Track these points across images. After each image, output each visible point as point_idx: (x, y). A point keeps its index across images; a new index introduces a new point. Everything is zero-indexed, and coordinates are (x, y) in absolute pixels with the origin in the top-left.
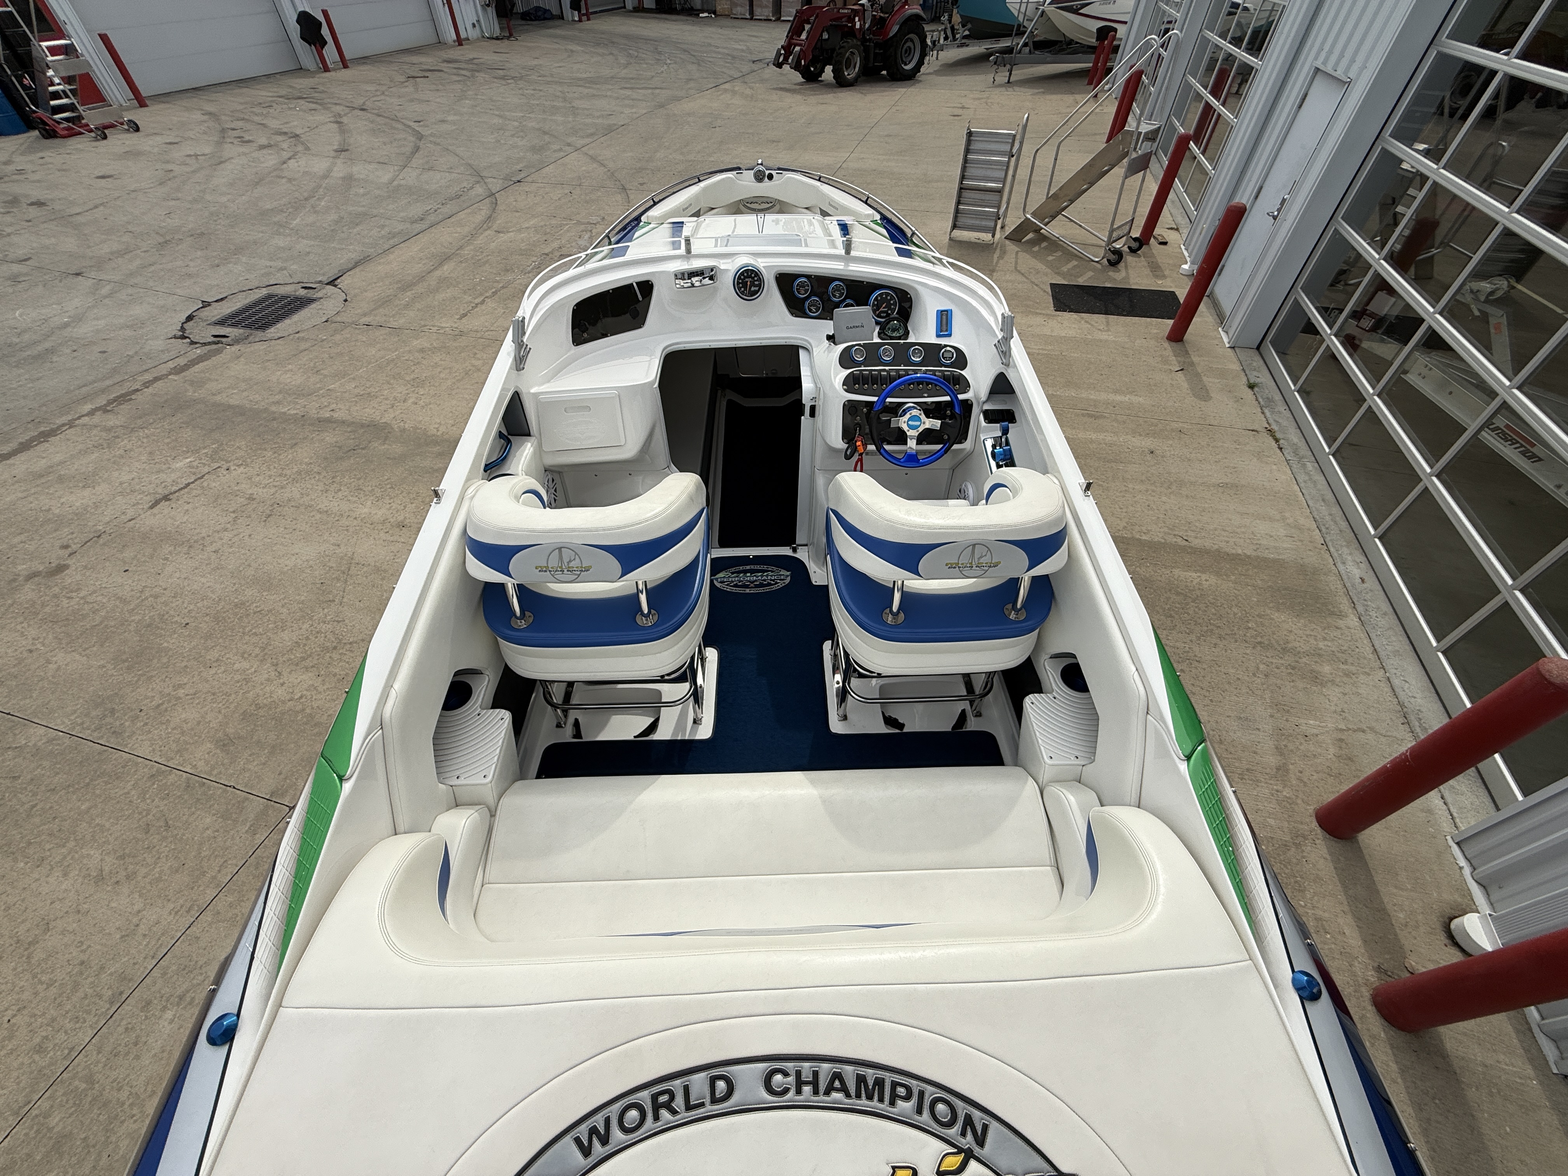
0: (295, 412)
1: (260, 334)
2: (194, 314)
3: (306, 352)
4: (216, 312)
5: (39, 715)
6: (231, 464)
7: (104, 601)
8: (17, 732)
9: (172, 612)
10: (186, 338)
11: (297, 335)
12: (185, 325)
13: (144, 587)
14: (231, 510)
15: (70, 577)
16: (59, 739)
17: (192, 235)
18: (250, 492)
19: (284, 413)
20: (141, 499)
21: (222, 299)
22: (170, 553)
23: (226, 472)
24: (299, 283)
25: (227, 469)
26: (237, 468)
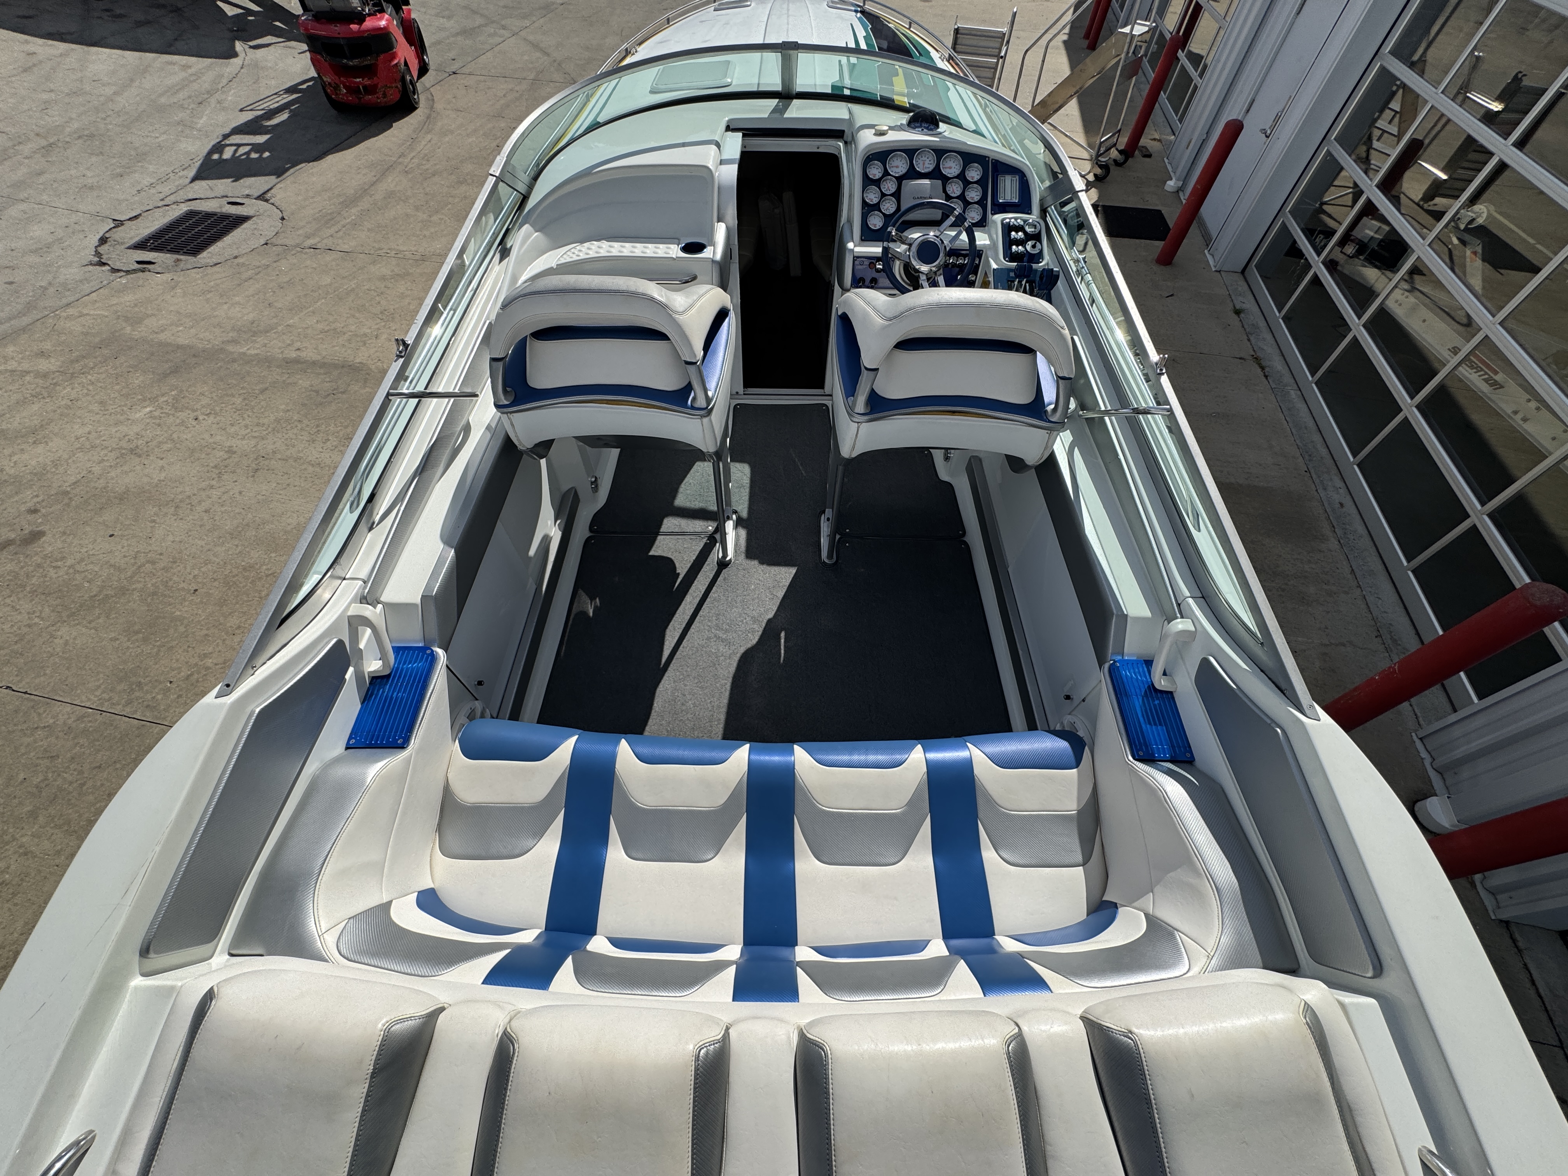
0: (256, 352)
1: (191, 259)
2: (107, 235)
3: (251, 281)
4: (132, 233)
5: (60, 692)
6: (199, 413)
7: (96, 569)
8: (41, 711)
9: (175, 578)
10: (104, 264)
11: (236, 261)
12: (100, 249)
13: (138, 552)
14: (212, 465)
15: (50, 544)
16: (88, 716)
17: (80, 137)
18: (228, 444)
19: (244, 354)
20: (106, 455)
21: (136, 217)
22: (156, 514)
23: (194, 423)
24: (223, 197)
25: (196, 419)
26: (206, 417)
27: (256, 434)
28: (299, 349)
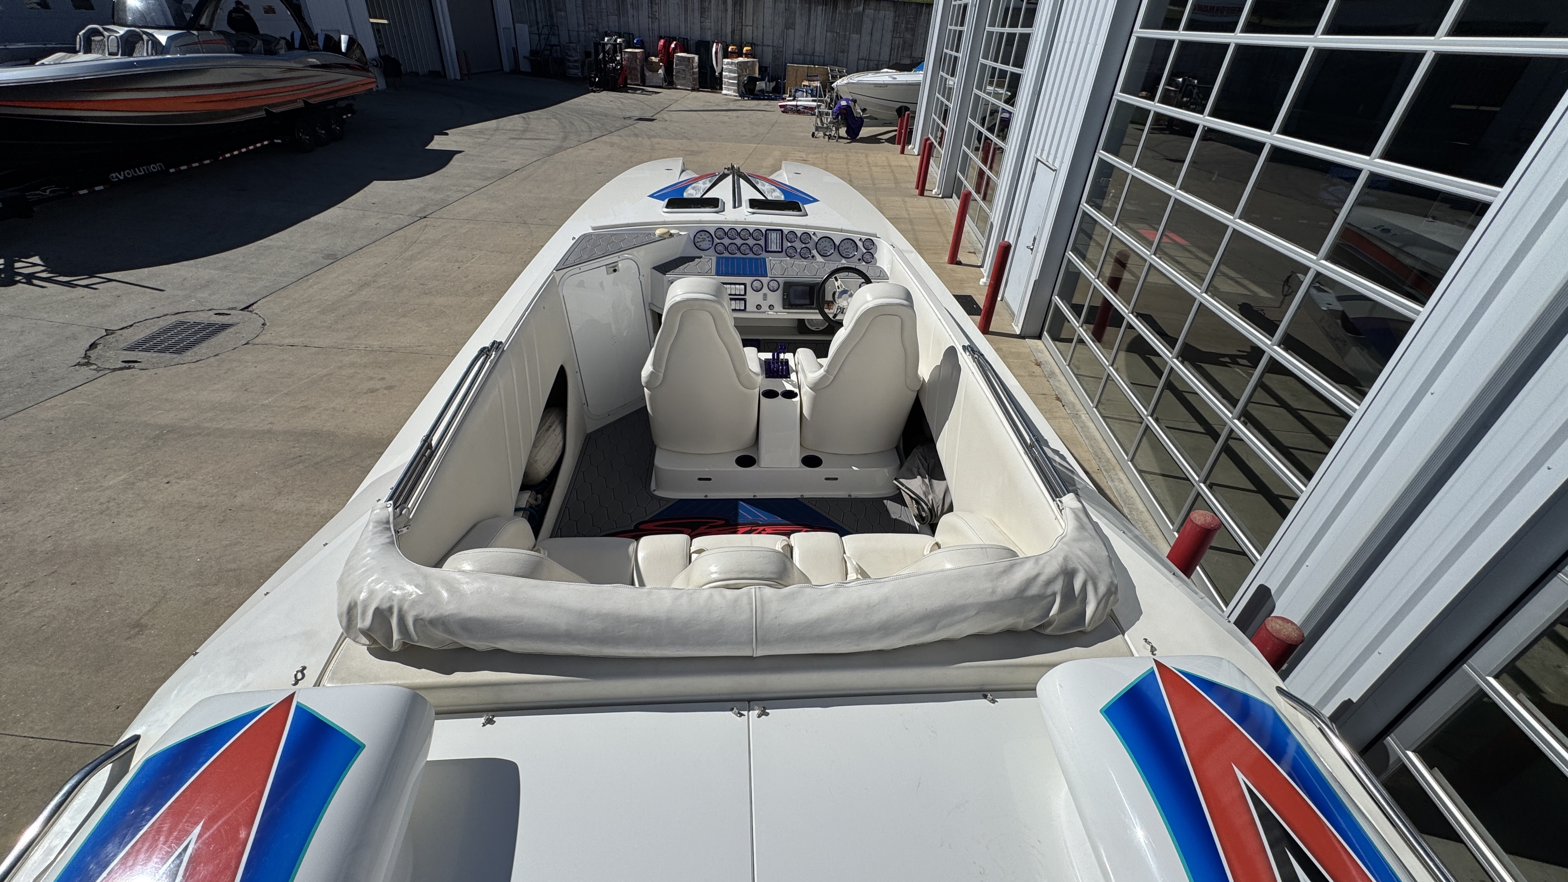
0: (231, 426)
1: (177, 357)
2: (98, 342)
3: (231, 372)
4: (123, 339)
10: (91, 364)
11: (217, 357)
12: (89, 353)
21: (127, 327)
23: (167, 485)
24: (210, 310)
25: (168, 483)
26: (178, 481)
27: (227, 491)
28: (271, 423)
